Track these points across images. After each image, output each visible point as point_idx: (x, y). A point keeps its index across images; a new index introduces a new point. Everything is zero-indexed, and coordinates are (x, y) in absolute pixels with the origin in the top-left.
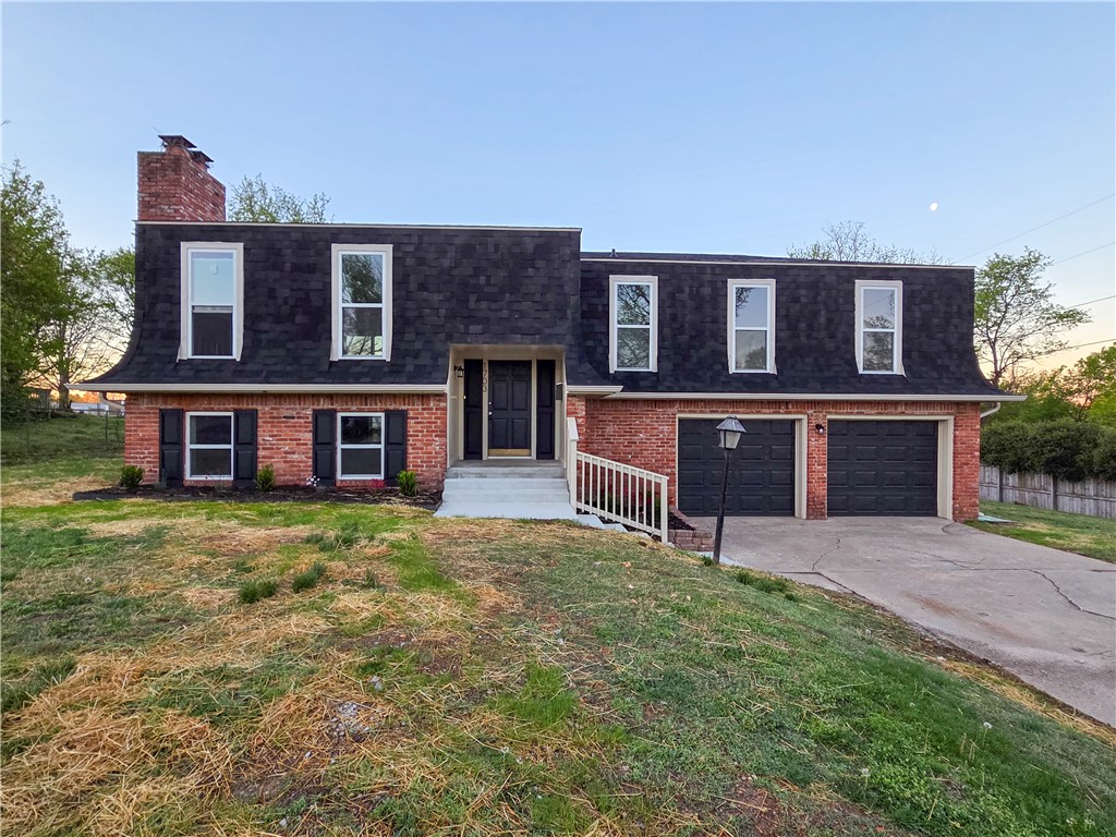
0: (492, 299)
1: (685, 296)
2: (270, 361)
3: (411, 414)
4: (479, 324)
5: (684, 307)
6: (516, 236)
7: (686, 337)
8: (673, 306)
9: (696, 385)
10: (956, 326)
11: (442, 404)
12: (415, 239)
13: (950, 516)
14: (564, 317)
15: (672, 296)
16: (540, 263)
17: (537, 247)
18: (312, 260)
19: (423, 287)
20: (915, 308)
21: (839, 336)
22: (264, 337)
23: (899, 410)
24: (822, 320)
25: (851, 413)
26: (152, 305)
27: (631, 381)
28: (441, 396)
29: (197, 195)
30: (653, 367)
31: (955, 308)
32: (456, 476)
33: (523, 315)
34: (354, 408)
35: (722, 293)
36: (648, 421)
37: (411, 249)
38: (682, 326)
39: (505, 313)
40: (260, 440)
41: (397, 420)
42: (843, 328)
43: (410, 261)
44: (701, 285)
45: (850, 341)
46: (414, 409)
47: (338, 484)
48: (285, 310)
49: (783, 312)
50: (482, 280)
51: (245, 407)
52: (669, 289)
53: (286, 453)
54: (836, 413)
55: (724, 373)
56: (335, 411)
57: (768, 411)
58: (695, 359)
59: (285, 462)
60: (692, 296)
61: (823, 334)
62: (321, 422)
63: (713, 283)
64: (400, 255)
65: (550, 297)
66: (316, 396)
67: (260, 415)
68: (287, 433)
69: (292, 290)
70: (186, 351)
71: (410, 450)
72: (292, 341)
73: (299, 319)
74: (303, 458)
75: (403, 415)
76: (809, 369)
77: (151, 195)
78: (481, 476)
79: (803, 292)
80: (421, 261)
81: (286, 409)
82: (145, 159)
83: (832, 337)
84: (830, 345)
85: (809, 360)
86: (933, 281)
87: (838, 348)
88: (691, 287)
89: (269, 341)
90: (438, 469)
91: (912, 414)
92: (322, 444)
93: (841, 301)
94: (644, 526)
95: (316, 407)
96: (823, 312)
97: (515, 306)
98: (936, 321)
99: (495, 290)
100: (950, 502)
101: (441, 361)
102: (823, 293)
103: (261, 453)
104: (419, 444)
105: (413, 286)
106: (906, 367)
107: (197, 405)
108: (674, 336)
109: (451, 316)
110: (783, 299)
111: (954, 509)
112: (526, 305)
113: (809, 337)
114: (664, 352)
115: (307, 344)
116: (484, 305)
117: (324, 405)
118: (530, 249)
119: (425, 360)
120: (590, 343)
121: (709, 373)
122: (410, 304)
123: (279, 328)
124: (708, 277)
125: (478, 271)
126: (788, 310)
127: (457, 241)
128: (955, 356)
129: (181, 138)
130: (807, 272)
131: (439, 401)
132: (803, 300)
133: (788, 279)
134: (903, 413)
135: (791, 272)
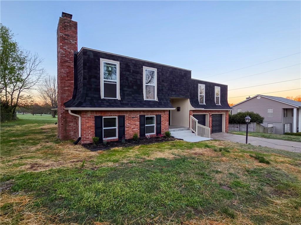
2: (129, 100)
3: (162, 116)
4: (174, 92)
12: (161, 68)
13: (225, 132)
16: (185, 78)
17: (184, 74)
18: (138, 70)
19: (163, 81)
20: (222, 92)
22: (126, 92)
24: (211, 94)
25: (215, 113)
26: (90, 79)
31: (225, 93)
33: (182, 90)
34: (149, 114)
35: (197, 87)
39: (179, 90)
40: (126, 125)
46: (162, 114)
47: (146, 136)
48: (131, 84)
51: (121, 115)
53: (133, 128)
54: (213, 113)
56: (145, 115)
57: (204, 112)
59: (132, 131)
60: (193, 87)
62: (141, 119)
64: (159, 72)
66: (140, 111)
67: (125, 117)
68: (133, 122)
69: (133, 78)
70: (102, 96)
71: (162, 125)
72: (133, 94)
73: (135, 87)
74: (137, 130)
75: (160, 116)
80: (162, 74)
81: (133, 115)
83: (212, 97)
84: (212, 99)
85: (209, 102)
89: (127, 94)
90: (167, 130)
93: (213, 90)
95: (140, 114)
96: (211, 92)
97: (180, 88)
102: (211, 88)
103: (126, 129)
106: (221, 104)
112: (182, 88)
113: (209, 97)
115: (137, 95)
117: (142, 114)
119: (165, 101)
122: (160, 86)
123: (130, 90)
125: (174, 78)
126: (206, 91)
127: (170, 70)
128: (226, 102)
131: (167, 112)
132: (208, 89)
133: (206, 85)
135: (207, 83)
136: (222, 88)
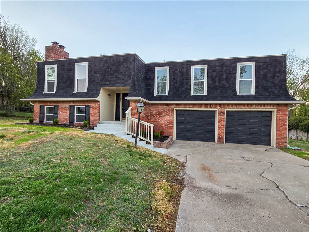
0: (111, 74)
1: (177, 72)
2: (61, 93)
3: (91, 106)
4: (108, 82)
5: (177, 75)
6: (118, 57)
7: (178, 85)
8: (174, 75)
9: (179, 99)
10: (278, 77)
11: (99, 104)
12: (94, 60)
13: (275, 146)
14: (130, 79)
15: (174, 72)
16: (124, 64)
17: (124, 59)
18: (71, 68)
19: (95, 72)
20: (261, 71)
21: (231, 82)
23: (253, 107)
24: (224, 77)
25: (234, 108)
26: (40, 81)
27: (160, 98)
28: (98, 101)
29: (59, 55)
30: (167, 94)
31: (277, 70)
32: (102, 123)
33: (119, 78)
34: (78, 105)
35: (190, 70)
36: (165, 110)
37: (93, 63)
38: (177, 81)
39: (115, 79)
40: (59, 113)
41: (88, 107)
42: (232, 79)
43: (92, 66)
44: (183, 68)
45: (235, 84)
46: (92, 105)
47: (74, 124)
48: (65, 80)
49: (210, 75)
50: (109, 69)
51: (56, 104)
52: (173, 70)
53: (64, 116)
54: (228, 108)
55: (189, 95)
56: (74, 106)
57: (204, 107)
58: (180, 91)
59: (64, 118)
60: (180, 72)
61: (224, 82)
62: (72, 109)
63: (187, 68)
64: (90, 64)
65: (126, 73)
66: (70, 101)
67: (59, 107)
68: (64, 111)
69: (67, 75)
70: (45, 91)
71: (91, 116)
72: (66, 88)
73: (68, 82)
74: (67, 117)
75: (89, 107)
76: (219, 93)
77: (47, 56)
78: (108, 123)
79: (217, 68)
80: (95, 66)
81: (65, 105)
82: (47, 47)
83: (228, 82)
84: (227, 85)
85: (218, 90)
86: (268, 61)
87: (230, 86)
88: (180, 69)
89: (61, 88)
90: (97, 121)
91: (259, 108)
92: (72, 113)
93: (231, 70)
94: (146, 139)
95: (70, 105)
96: (225, 75)
97: (118, 76)
98: (269, 75)
99: (113, 72)
100: (275, 141)
101: (98, 92)
102: (225, 68)
103: (59, 116)
104: (93, 114)
105: (93, 72)
106: (256, 92)
107: (47, 104)
108: (174, 85)
109: (102, 80)
110: (210, 71)
111: (276, 143)
112: (120, 76)
113: (219, 83)
114: (171, 89)
115: (69, 89)
116: (110, 76)
117: (72, 104)
118: (122, 60)
119: (94, 92)
120: (149, 87)
121: (184, 95)
122: (93, 77)
123: (64, 85)
124: (185, 66)
125: (108, 67)
126: (212, 75)
127: (104, 60)
128: (277, 87)
129: (55, 42)
130: (218, 62)
131: (98, 103)
132: (217, 71)
133: (212, 64)
134: (255, 108)
135: (213, 62)
136: (262, 64)
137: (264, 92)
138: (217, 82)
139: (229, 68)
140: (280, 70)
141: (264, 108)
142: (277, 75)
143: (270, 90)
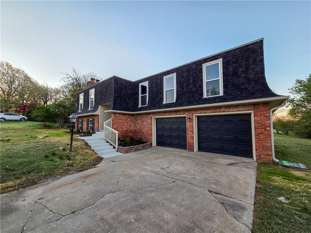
1: (154, 84)
5: (154, 87)
6: (107, 81)
7: (155, 95)
8: (152, 88)
9: (154, 108)
10: (253, 69)
11: (98, 117)
14: (112, 96)
15: (151, 85)
18: (88, 93)
19: (97, 95)
20: (230, 67)
21: (198, 85)
23: (222, 110)
24: (191, 81)
25: (202, 113)
26: (78, 104)
28: (98, 115)
30: (147, 105)
31: (251, 61)
33: (107, 97)
34: (90, 118)
36: (146, 119)
37: (96, 88)
38: (154, 92)
42: (199, 82)
43: (96, 90)
44: (158, 80)
45: (201, 87)
48: (86, 102)
52: (151, 83)
55: (162, 104)
57: (174, 114)
58: (156, 101)
59: (85, 128)
60: (156, 84)
61: (192, 86)
62: (88, 121)
66: (88, 116)
67: (83, 120)
68: (85, 123)
69: (87, 99)
70: (79, 111)
71: (95, 126)
73: (87, 104)
75: (94, 119)
76: (186, 99)
81: (85, 118)
82: (88, 82)
83: (195, 86)
84: (194, 89)
85: (187, 96)
86: (238, 53)
87: (197, 90)
88: (155, 82)
90: (97, 130)
93: (198, 73)
96: (191, 79)
98: (241, 70)
99: (105, 93)
100: (255, 152)
102: (192, 72)
103: (83, 126)
107: (80, 119)
108: (152, 96)
109: (100, 99)
110: (179, 78)
111: (256, 155)
113: (187, 88)
115: (87, 107)
116: (103, 96)
119: (96, 108)
121: (158, 104)
122: (96, 98)
124: (159, 78)
129: (93, 78)
130: (185, 67)
132: (185, 76)
133: (180, 71)
134: (224, 111)
135: (181, 69)
136: (230, 58)
137: (235, 91)
138: (185, 88)
139: (195, 71)
140: (254, 60)
141: (236, 110)
142: (251, 67)
143: (242, 87)
